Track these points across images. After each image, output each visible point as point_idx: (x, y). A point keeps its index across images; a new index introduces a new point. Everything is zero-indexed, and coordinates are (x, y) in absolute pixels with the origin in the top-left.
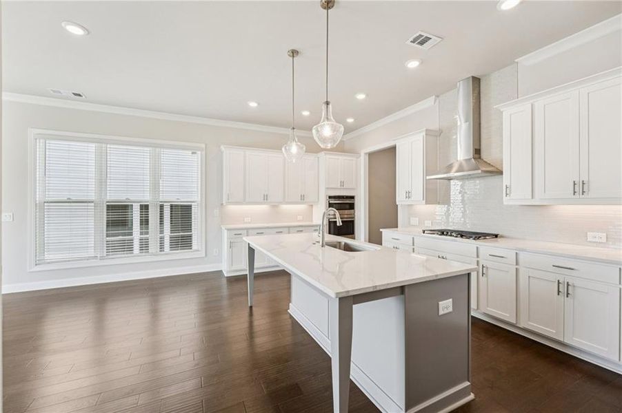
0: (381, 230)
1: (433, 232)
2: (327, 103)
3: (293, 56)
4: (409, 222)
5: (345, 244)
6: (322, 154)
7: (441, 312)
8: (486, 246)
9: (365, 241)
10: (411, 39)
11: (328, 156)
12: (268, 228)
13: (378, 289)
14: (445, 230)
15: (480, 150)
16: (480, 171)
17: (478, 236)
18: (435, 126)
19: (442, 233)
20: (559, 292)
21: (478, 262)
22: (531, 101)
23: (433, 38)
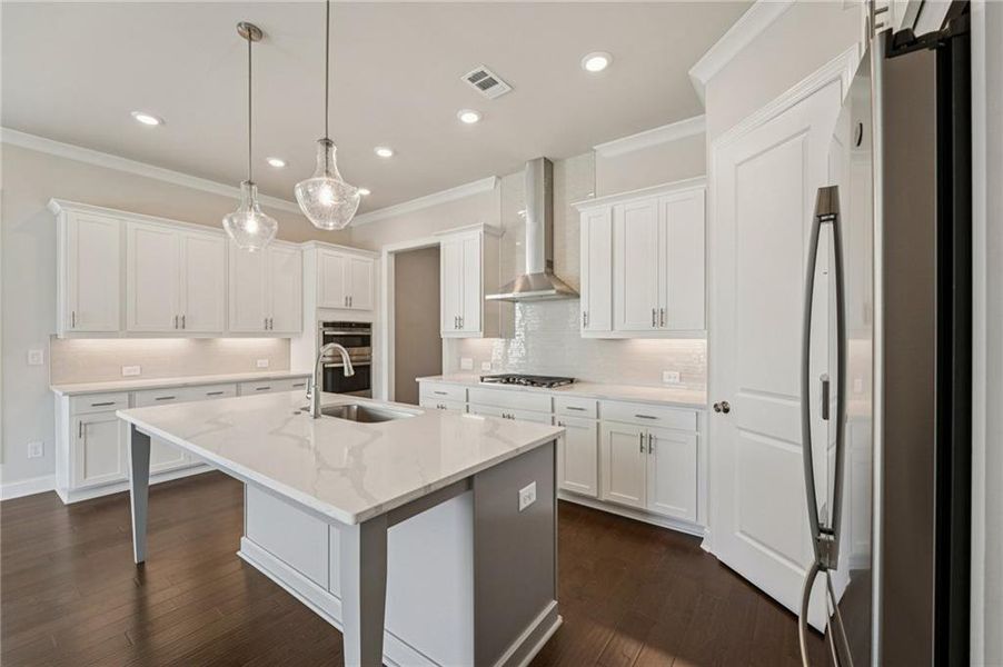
0: (417, 380)
1: (495, 379)
2: (328, 143)
3: (250, 39)
4: (460, 366)
5: (360, 408)
6: (310, 248)
7: (522, 506)
8: (562, 396)
9: (389, 400)
10: (470, 74)
11: (321, 250)
12: (186, 386)
13: (433, 489)
14: (511, 375)
15: (552, 262)
16: (554, 292)
17: (550, 382)
18: (495, 220)
19: (508, 379)
20: (642, 448)
21: (553, 418)
22: (611, 204)
23: (501, 83)
